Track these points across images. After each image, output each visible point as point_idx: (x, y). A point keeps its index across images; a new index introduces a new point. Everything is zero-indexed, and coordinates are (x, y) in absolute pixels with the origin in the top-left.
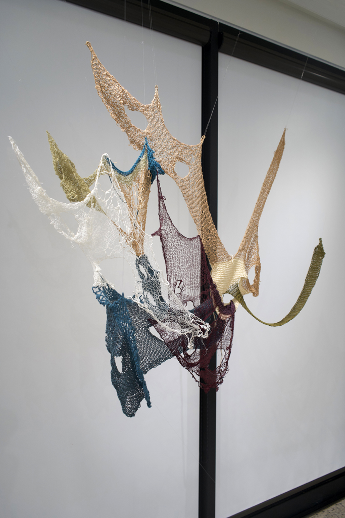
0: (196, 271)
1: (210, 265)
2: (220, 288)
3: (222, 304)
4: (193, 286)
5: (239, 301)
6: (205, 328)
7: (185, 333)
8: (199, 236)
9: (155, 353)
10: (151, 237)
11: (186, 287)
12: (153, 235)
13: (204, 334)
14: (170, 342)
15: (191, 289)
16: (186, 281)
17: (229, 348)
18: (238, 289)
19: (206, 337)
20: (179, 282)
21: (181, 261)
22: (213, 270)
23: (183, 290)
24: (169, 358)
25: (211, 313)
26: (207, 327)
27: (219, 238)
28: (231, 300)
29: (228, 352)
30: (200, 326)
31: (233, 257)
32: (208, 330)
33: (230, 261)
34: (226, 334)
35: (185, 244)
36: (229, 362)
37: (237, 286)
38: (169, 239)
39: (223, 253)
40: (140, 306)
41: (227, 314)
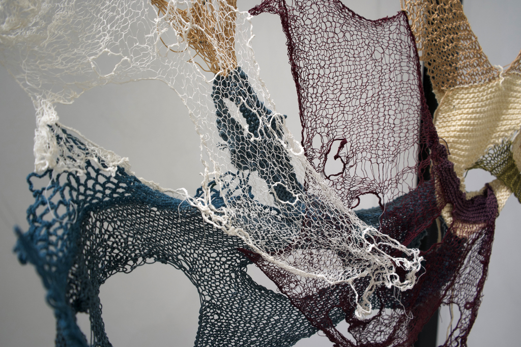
0: (391, 112)
1: (433, 95)
2: (458, 156)
3: (460, 195)
4: (380, 153)
5: (509, 188)
6: (408, 264)
7: (350, 281)
8: (404, 13)
9: (263, 329)
10: (250, 17)
11: (360, 156)
12: (255, 11)
13: (402, 280)
14: (308, 297)
15: (373, 160)
16: (359, 138)
17: (473, 306)
18: (511, 157)
19: (410, 287)
20: (337, 144)
21: (345, 86)
22: (442, 107)
23: (351, 163)
24: (304, 336)
25: (429, 223)
26: (414, 262)
27: (463, 17)
28: (487, 185)
29: (468, 313)
30: (392, 260)
31: (502, 69)
32: (416, 269)
33: (494, 83)
34: (468, 270)
35: (357, 37)
36: (469, 337)
37: (508, 149)
38: (308, 22)
39: (474, 61)
40: (206, 219)
41: (475, 223)
